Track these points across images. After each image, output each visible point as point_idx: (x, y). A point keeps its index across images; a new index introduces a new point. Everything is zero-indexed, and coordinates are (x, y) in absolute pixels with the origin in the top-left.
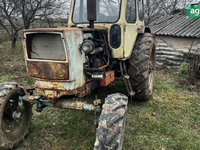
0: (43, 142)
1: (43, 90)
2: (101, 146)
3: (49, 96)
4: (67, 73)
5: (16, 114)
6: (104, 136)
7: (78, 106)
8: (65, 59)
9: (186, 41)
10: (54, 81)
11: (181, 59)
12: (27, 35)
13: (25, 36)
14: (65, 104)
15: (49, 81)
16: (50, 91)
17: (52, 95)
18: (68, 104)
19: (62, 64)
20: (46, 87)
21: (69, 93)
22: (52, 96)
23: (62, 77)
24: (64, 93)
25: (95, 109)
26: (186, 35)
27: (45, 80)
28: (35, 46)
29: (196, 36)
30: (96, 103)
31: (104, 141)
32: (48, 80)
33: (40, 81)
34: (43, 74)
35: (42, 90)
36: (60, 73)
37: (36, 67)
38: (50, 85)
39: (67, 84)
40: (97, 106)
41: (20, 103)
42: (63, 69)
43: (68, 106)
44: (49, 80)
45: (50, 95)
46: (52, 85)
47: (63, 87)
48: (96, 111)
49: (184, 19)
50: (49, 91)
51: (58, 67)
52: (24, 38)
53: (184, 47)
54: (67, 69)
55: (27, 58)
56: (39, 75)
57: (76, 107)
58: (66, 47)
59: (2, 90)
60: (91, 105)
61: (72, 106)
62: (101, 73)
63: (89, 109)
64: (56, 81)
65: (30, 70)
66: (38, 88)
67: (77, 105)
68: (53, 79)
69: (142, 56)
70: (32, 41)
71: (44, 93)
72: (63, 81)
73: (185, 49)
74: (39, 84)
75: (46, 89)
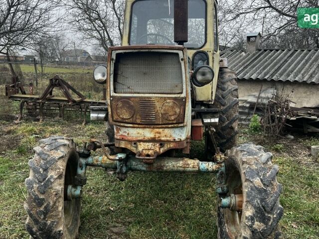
0: (111, 236)
1: (135, 144)
2: (259, 215)
3: (144, 151)
4: (182, 113)
5: (73, 190)
6: (262, 200)
7: (191, 166)
8: (180, 91)
9: (249, 86)
10: (158, 126)
11: (247, 111)
12: (118, 55)
13: (114, 57)
14: (168, 163)
15: (148, 128)
16: (148, 144)
17: (151, 149)
18: (173, 163)
19: (175, 99)
20: (140, 138)
21: (179, 146)
22: (150, 152)
23: (172, 120)
24: (172, 145)
25: (218, 168)
26: (252, 77)
27: (140, 126)
28: (124, 74)
29: (266, 78)
30: (221, 158)
31: (263, 207)
32: (146, 126)
33: (129, 129)
34: (138, 117)
35: (133, 143)
36: (170, 114)
37: (128, 105)
38: (148, 133)
39: (177, 131)
40: (222, 163)
41: (82, 169)
42: (177, 107)
43: (174, 166)
44: (148, 126)
45: (146, 149)
46: (153, 133)
47: (171, 136)
48: (220, 171)
49: (240, 57)
50: (145, 144)
51: (166, 104)
52: (113, 59)
53: (247, 94)
54: (182, 107)
55: (111, 92)
56: (131, 119)
57: (188, 167)
58: (186, 72)
59: (58, 147)
60: (211, 163)
61: (180, 166)
62: (215, 115)
63: (210, 169)
64: (160, 126)
65: (116, 110)
66: (125, 140)
67: (188, 164)
68: (156, 123)
69: (229, 99)
70: (119, 66)
71: (137, 147)
72: (173, 125)
73: (250, 97)
74: (126, 134)
75: (140, 141)
